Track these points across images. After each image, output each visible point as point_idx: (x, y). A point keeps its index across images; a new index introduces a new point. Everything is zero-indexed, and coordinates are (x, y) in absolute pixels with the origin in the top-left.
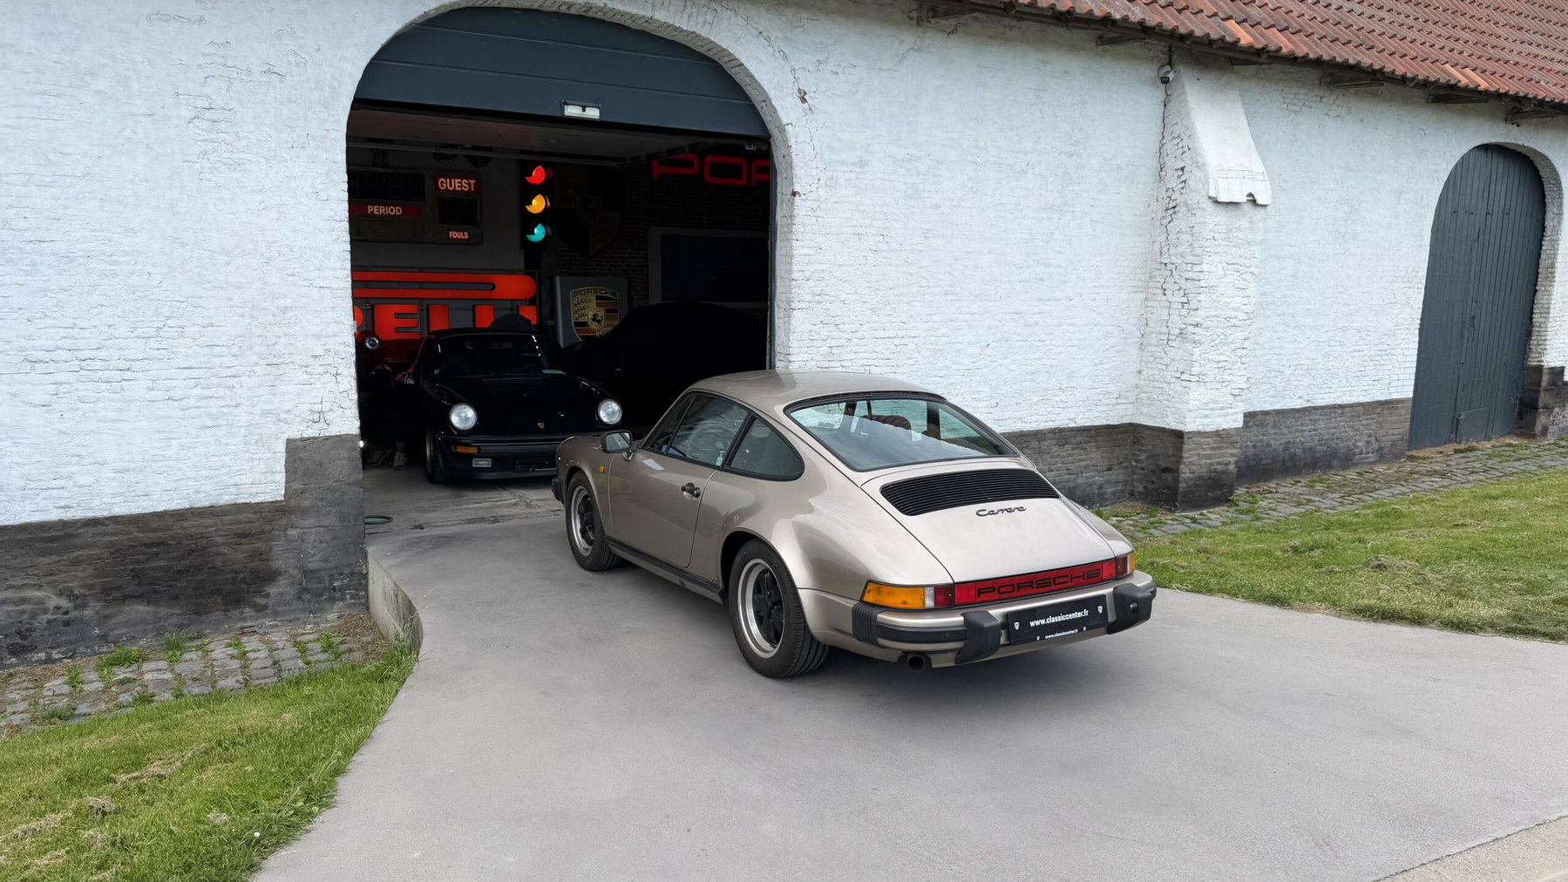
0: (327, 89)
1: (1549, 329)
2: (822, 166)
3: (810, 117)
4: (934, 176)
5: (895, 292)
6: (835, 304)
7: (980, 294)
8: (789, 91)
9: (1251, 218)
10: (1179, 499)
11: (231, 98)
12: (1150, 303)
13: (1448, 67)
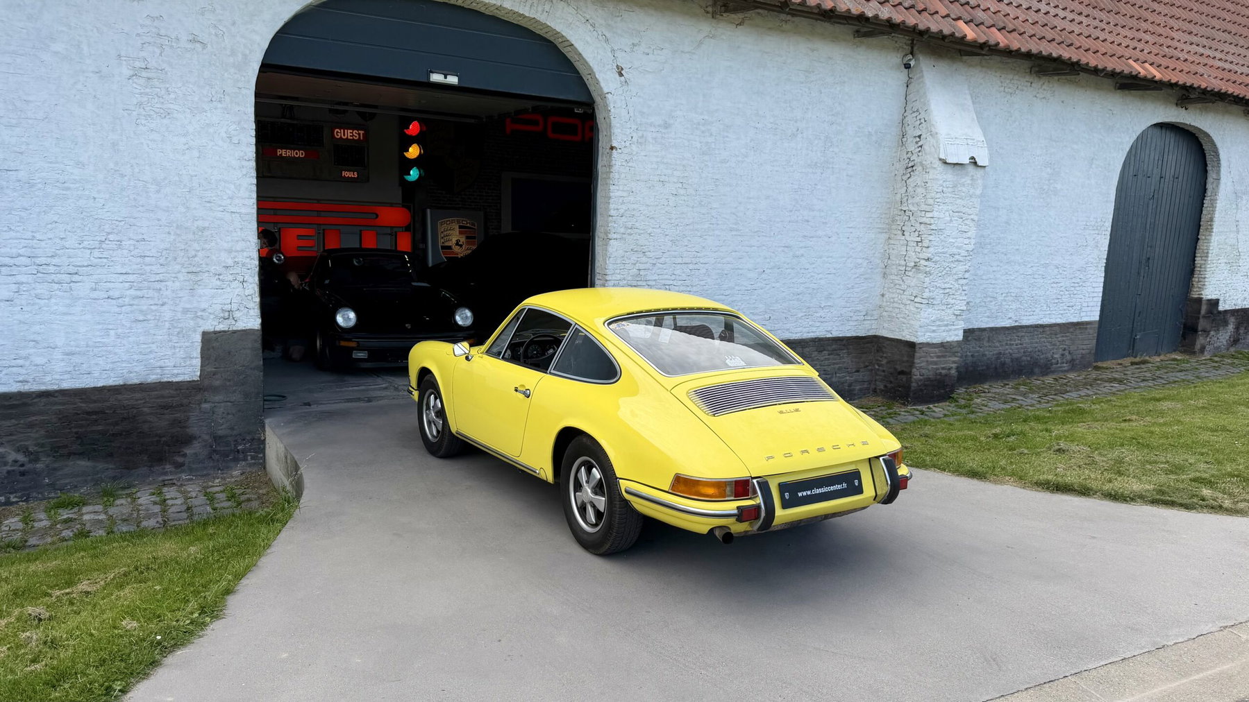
0: (240, 57)
1: (1208, 270)
2: (634, 127)
3: (625, 88)
4: (724, 138)
5: (691, 227)
6: (642, 235)
7: (758, 231)
8: (610, 66)
9: (972, 176)
10: (911, 395)
11: (162, 61)
12: (892, 242)
13: (1131, 61)
